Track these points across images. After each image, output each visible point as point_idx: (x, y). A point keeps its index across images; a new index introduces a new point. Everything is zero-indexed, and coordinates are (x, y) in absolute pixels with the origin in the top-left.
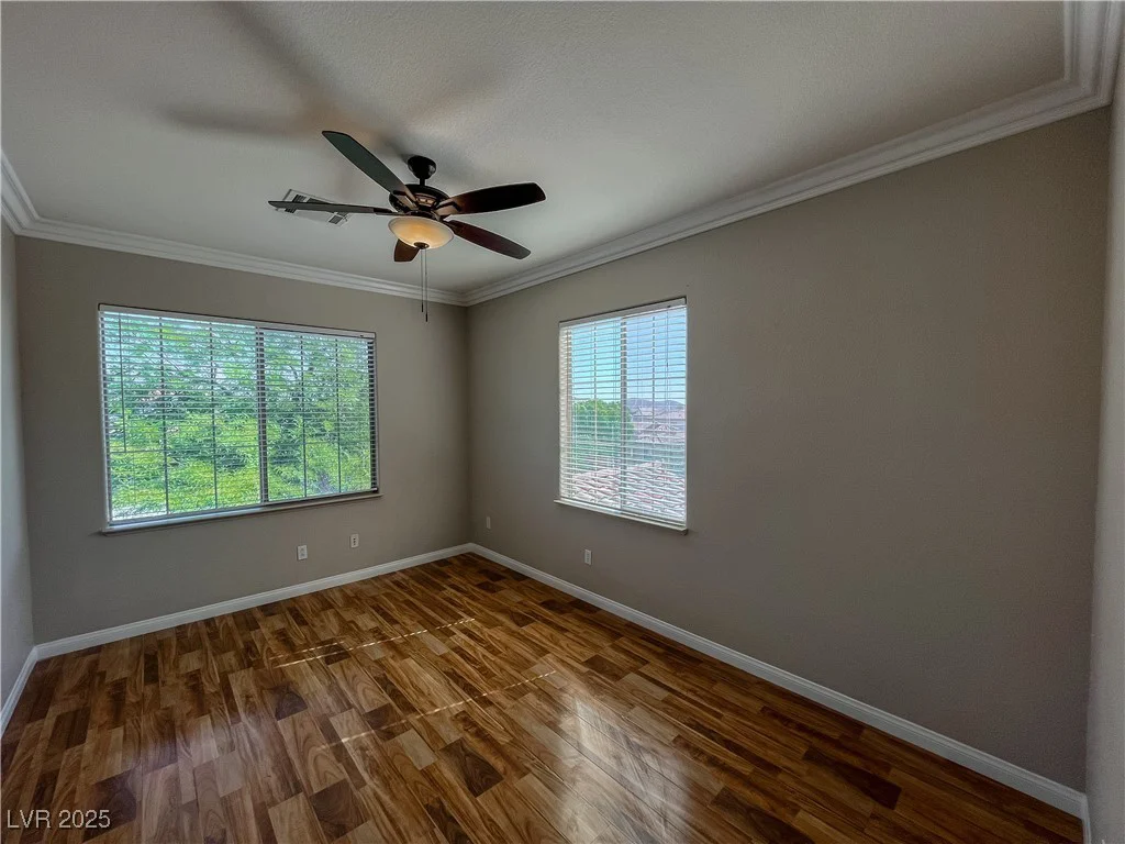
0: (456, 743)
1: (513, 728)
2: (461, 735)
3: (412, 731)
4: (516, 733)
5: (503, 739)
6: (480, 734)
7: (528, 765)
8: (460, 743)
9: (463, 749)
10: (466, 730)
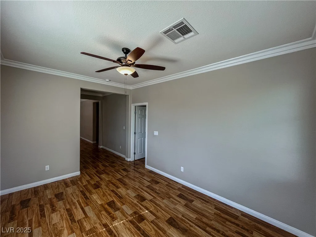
0: (116, 211)
1: (99, 216)
2: (115, 213)
3: (129, 214)
4: (99, 214)
5: (104, 212)
6: (109, 214)
7: (99, 206)
8: (115, 211)
9: (115, 210)
10: (113, 215)
